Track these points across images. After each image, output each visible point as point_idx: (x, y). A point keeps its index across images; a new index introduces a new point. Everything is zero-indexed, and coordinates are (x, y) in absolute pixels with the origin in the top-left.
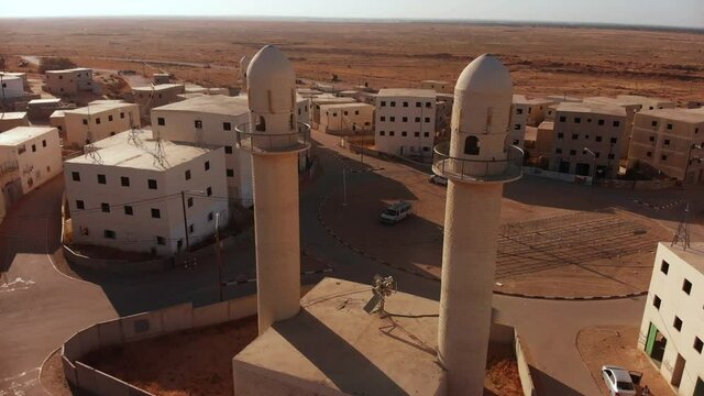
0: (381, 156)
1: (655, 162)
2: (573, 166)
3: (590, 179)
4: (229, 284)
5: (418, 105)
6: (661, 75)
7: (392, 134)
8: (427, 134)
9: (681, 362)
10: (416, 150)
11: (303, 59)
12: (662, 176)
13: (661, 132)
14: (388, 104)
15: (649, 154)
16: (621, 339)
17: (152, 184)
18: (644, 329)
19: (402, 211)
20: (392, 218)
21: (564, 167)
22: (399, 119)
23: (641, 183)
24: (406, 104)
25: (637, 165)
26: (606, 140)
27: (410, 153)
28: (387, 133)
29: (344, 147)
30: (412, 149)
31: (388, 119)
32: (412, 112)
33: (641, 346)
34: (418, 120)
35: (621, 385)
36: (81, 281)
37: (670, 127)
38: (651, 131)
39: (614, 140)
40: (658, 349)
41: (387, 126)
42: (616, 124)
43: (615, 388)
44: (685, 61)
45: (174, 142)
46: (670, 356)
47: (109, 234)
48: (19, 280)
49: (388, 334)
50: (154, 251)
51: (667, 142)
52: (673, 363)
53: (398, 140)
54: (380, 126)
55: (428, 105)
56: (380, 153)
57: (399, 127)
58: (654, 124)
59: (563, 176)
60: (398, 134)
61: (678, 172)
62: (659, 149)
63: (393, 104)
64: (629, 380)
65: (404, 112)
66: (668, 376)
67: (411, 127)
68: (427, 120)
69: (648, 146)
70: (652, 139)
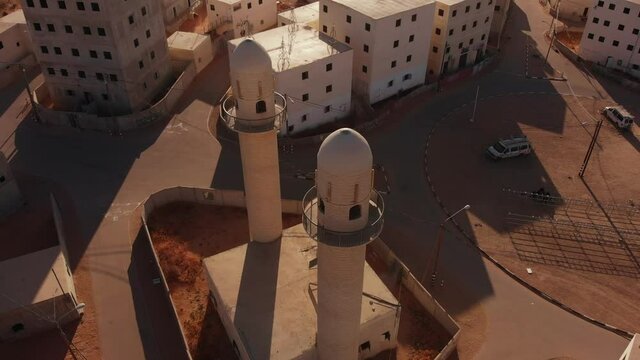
0: (578, 62)
7: (602, 39)
10: (625, 65)
14: (607, 5)
19: (514, 149)
20: (498, 154)
22: (614, 25)
24: (627, 11)
28: (596, 38)
30: (620, 62)
31: (601, 22)
34: (636, 32)
41: (598, 30)
53: (606, 49)
54: (590, 27)
56: (579, 59)
57: (611, 33)
60: (608, 42)
63: (612, 7)
65: (624, 19)
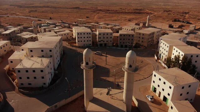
1: (140, 43)
2: (124, 46)
3: (128, 49)
4: (65, 92)
5: (87, 34)
6: (134, 13)
7: (81, 41)
8: (90, 41)
9: (160, 93)
10: (88, 44)
11: (36, 11)
12: (142, 46)
13: (141, 36)
14: (80, 34)
15: (139, 41)
16: (147, 89)
17: (42, 71)
18: (152, 87)
21: (122, 46)
22: (83, 38)
23: (138, 48)
24: (84, 34)
25: (137, 43)
26: (131, 40)
27: (86, 45)
29: (68, 45)
31: (80, 38)
32: (86, 36)
33: (151, 90)
34: (87, 37)
35: (151, 99)
36: (29, 98)
37: (143, 35)
38: (139, 36)
39: (132, 40)
40: (155, 90)
42: (133, 36)
43: (150, 100)
44: (138, 7)
45: (39, 57)
46: (157, 92)
47: (30, 84)
48: (13, 101)
49: (112, 99)
50: (42, 86)
51: (143, 38)
52: (158, 93)
53: (83, 43)
55: (90, 34)
58: (140, 34)
59: (122, 49)
60: (83, 41)
61: (146, 45)
62: (141, 40)
63: (81, 34)
64: (152, 98)
65: (84, 36)
66: (158, 95)
67: (86, 39)
68: (90, 37)
69: (139, 39)
70: (139, 37)
